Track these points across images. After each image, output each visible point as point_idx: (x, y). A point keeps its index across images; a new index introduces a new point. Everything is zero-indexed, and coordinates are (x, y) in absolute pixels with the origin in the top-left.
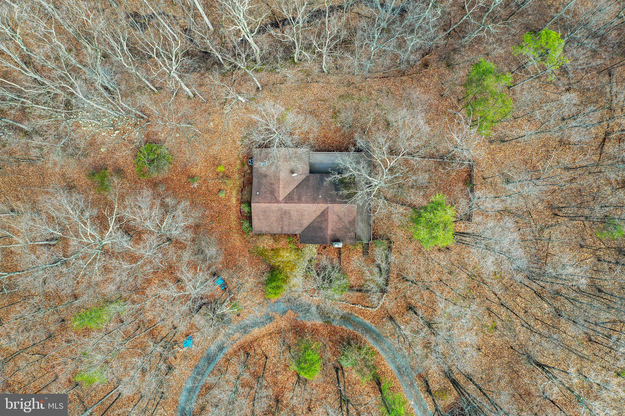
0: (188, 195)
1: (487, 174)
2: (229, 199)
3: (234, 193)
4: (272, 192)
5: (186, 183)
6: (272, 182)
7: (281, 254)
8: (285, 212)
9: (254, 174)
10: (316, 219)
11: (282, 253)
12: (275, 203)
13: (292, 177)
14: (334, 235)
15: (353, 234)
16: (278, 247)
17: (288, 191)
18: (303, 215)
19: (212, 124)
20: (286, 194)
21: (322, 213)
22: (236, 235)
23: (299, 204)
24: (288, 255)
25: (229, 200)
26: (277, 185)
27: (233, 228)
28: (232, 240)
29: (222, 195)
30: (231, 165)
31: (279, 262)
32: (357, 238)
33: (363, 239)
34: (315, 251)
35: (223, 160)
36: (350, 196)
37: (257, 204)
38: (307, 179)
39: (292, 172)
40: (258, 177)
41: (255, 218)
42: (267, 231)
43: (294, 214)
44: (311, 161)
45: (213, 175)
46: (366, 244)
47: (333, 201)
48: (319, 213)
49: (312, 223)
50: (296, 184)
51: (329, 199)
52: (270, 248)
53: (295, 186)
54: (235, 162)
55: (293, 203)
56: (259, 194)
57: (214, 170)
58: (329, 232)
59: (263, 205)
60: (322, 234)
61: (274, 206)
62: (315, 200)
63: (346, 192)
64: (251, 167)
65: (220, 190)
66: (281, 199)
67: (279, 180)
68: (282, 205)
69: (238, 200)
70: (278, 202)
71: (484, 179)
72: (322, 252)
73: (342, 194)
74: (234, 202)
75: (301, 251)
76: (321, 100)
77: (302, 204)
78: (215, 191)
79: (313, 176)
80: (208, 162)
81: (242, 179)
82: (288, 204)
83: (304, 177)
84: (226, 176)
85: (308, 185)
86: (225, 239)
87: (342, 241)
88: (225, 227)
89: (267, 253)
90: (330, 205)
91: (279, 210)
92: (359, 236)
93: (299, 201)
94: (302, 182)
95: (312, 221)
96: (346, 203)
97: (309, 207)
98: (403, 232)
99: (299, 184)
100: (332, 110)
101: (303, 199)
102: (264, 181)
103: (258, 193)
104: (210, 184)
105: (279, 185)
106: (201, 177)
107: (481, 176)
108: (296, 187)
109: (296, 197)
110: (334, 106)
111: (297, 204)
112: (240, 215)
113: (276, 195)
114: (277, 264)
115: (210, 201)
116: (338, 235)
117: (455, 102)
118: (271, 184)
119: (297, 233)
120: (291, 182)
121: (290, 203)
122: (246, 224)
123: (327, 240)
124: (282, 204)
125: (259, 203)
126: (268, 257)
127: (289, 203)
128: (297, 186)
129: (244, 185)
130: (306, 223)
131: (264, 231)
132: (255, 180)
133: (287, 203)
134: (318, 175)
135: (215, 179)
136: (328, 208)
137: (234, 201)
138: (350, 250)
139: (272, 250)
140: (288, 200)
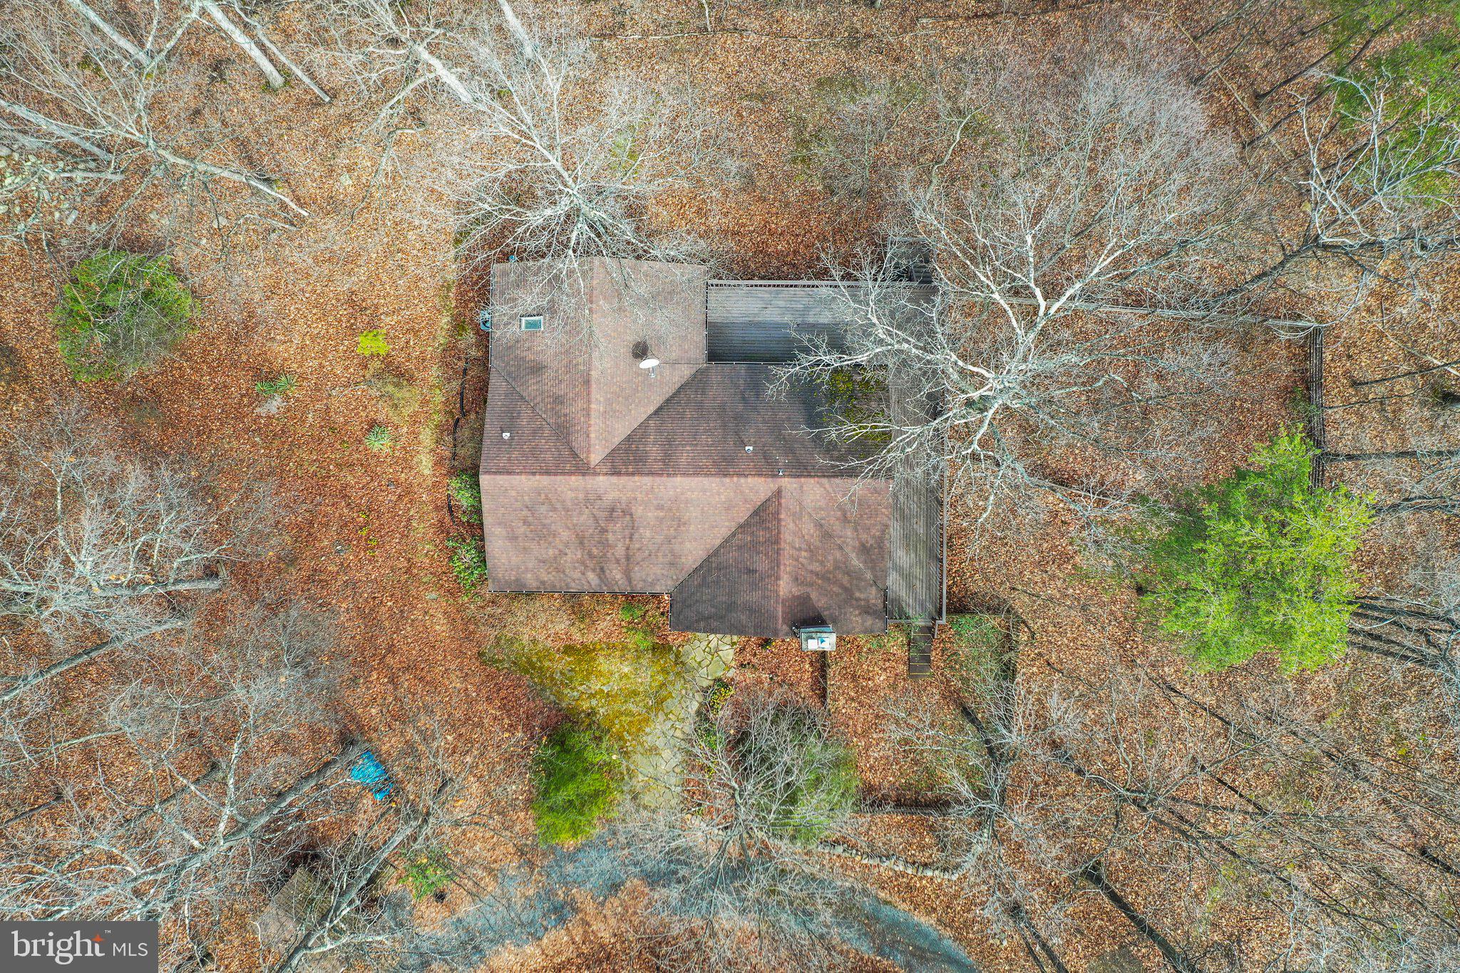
0: (254, 445)
1: (1365, 366)
2: (405, 460)
3: (427, 436)
4: (563, 432)
5: (245, 400)
6: (562, 390)
7: (602, 668)
8: (613, 510)
9: (495, 363)
10: (734, 535)
11: (603, 664)
12: (571, 473)
13: (640, 373)
14: (804, 600)
15: (873, 596)
16: (589, 639)
17: (622, 430)
18: (680, 523)
19: (346, 180)
20: (617, 441)
21: (756, 513)
22: (434, 595)
23: (664, 479)
24: (626, 669)
25: (406, 462)
26: (580, 404)
27: (421, 568)
28: (417, 614)
29: (379, 444)
30: (416, 333)
31: (592, 696)
32: (890, 611)
33: (910, 612)
34: (728, 653)
35: (387, 314)
36: (868, 447)
37: (501, 479)
38: (696, 382)
39: (641, 351)
40: (509, 374)
41: (498, 530)
42: (543, 583)
43: (646, 515)
44: (715, 316)
45: (347, 368)
46: (922, 629)
47: (802, 469)
48: (742, 515)
49: (716, 553)
50: (657, 401)
51: (782, 460)
52: (560, 645)
53: (652, 409)
54: (432, 323)
55: (641, 474)
56: (512, 438)
57: (350, 352)
58: (785, 587)
59: (524, 483)
60: (754, 597)
61: (568, 487)
62: (725, 466)
63: (852, 430)
64: (484, 338)
65: (372, 424)
66: (595, 458)
67: (587, 382)
68: (602, 482)
69: (438, 463)
70: (583, 469)
71: (1355, 384)
72: (755, 660)
73: (838, 436)
74: (427, 472)
75: (677, 656)
76: (750, 97)
77: (679, 479)
78: (356, 427)
79: (719, 372)
80: (330, 319)
81: (455, 384)
82: (624, 479)
83: (686, 372)
84: (395, 372)
85: (700, 406)
86: (390, 608)
87: (835, 621)
88: (389, 563)
89: (547, 664)
90: (788, 484)
91: (587, 500)
92: (897, 601)
93: (668, 466)
94: (678, 391)
95: (718, 542)
96: (852, 473)
97: (704, 491)
98: (1059, 583)
99: (668, 401)
100: (791, 132)
101: (684, 458)
102: (531, 388)
103: (506, 435)
104: (334, 403)
105: (589, 402)
106: (302, 377)
107: (1345, 373)
108: (656, 412)
109: (654, 450)
110: (800, 118)
111: (658, 479)
112: (447, 519)
113: (578, 442)
114: (585, 705)
115: (337, 465)
116: (820, 601)
117: (1245, 105)
118: (559, 400)
119: (658, 589)
120: (636, 390)
121: (633, 474)
122: (468, 555)
123: (775, 618)
124: (601, 478)
125: (509, 473)
126: (552, 679)
127: (628, 474)
128: (660, 409)
129: (462, 407)
130: (693, 552)
131: (531, 582)
132: (497, 386)
133: (618, 474)
134: (742, 368)
135: (356, 384)
136: (778, 493)
137: (425, 464)
138: (859, 653)
139: (569, 650)
140: (625, 463)
